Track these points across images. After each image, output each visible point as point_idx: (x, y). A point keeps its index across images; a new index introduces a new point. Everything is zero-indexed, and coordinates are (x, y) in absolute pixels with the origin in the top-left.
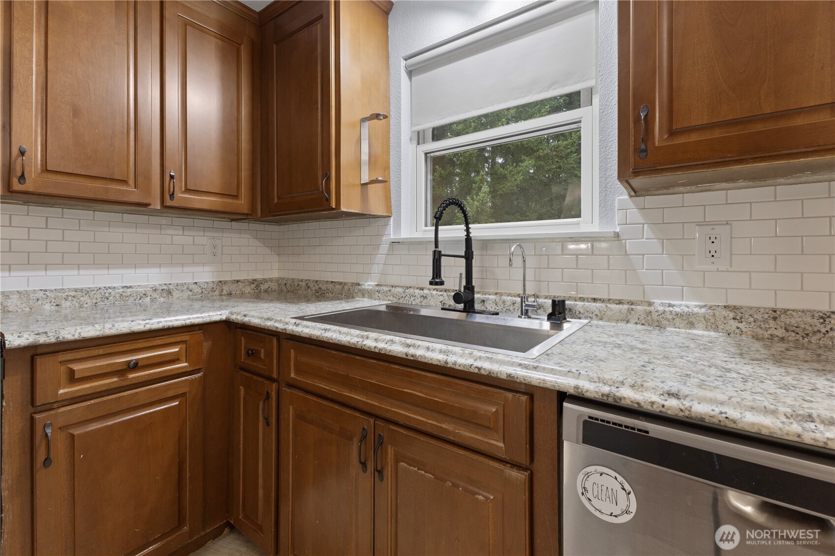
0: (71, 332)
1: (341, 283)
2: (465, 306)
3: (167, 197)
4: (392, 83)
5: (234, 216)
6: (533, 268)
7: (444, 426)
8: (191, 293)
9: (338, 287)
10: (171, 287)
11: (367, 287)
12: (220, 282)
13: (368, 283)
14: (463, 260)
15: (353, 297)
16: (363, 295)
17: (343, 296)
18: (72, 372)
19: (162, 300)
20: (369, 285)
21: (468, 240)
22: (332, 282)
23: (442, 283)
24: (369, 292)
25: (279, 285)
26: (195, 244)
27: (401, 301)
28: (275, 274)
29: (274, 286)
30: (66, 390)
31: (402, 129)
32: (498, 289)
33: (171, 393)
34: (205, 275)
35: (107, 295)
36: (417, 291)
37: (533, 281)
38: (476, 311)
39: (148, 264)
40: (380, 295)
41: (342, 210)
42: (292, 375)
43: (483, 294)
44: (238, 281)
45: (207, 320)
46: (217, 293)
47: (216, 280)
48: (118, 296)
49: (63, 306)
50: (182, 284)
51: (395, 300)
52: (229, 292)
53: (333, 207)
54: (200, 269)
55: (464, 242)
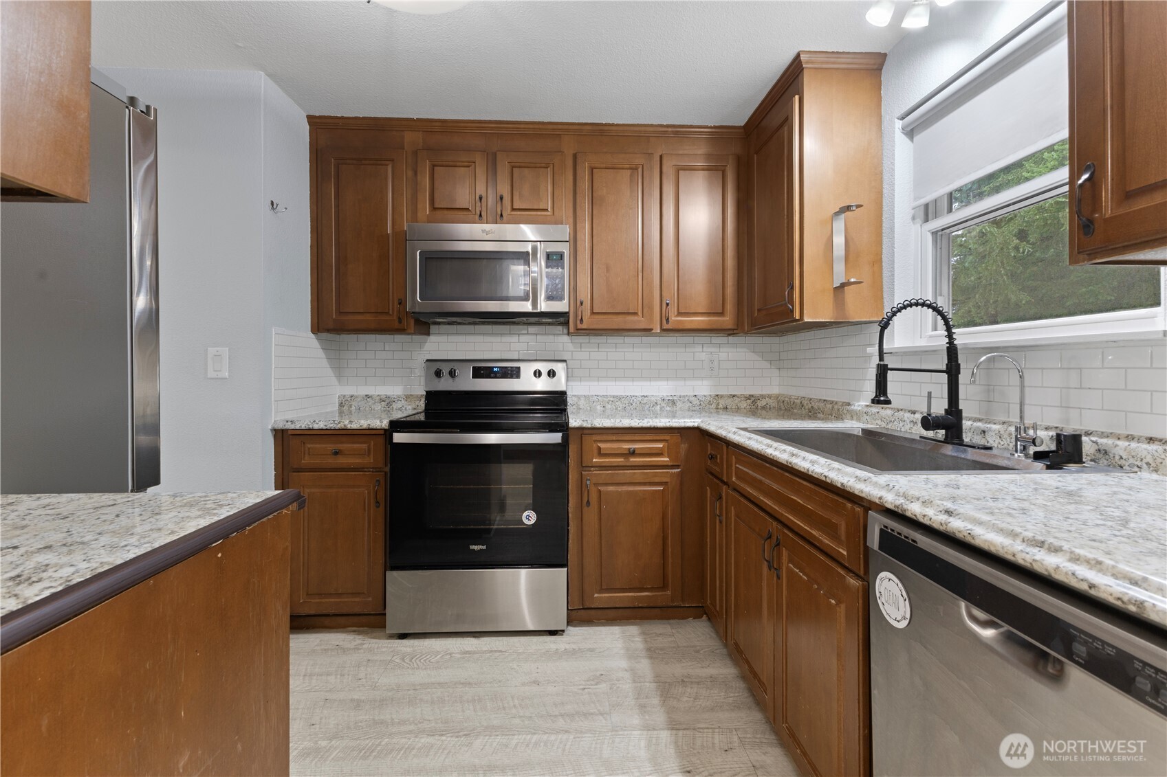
0: (599, 422)
1: (832, 402)
2: (946, 435)
3: (664, 321)
4: (886, 154)
5: (730, 332)
6: (1058, 388)
7: (813, 532)
8: (691, 405)
9: (829, 406)
10: (675, 398)
11: (856, 408)
12: (717, 395)
13: (860, 403)
14: (945, 376)
15: (842, 419)
16: (852, 416)
17: (833, 417)
18: (599, 448)
19: (668, 408)
20: (859, 405)
21: (952, 351)
22: (824, 400)
23: (888, 402)
24: (857, 414)
25: (778, 402)
26: (695, 359)
27: (889, 426)
28: (775, 390)
29: (773, 403)
30: (597, 460)
31: (896, 209)
32: (1009, 417)
33: (657, 480)
34: (703, 389)
35: (631, 401)
36: (908, 415)
37: (1058, 407)
38: (965, 443)
39: (659, 378)
40: (867, 417)
41: (806, 320)
42: (734, 479)
43: (986, 423)
44: (734, 396)
45: (682, 425)
46: (713, 406)
47: (713, 393)
48: (638, 403)
49: (607, 407)
50: (684, 396)
51: (884, 425)
52: (725, 406)
53: (797, 318)
54: (699, 383)
55: (946, 352)
